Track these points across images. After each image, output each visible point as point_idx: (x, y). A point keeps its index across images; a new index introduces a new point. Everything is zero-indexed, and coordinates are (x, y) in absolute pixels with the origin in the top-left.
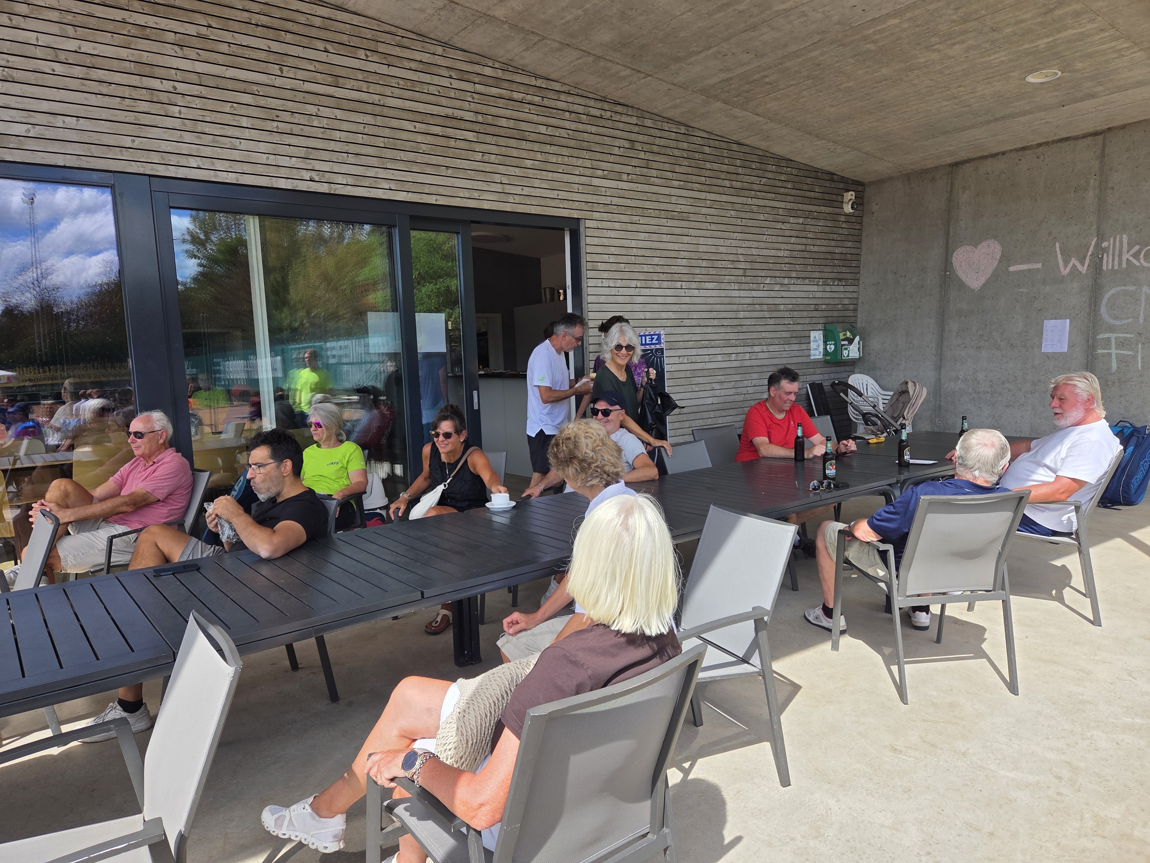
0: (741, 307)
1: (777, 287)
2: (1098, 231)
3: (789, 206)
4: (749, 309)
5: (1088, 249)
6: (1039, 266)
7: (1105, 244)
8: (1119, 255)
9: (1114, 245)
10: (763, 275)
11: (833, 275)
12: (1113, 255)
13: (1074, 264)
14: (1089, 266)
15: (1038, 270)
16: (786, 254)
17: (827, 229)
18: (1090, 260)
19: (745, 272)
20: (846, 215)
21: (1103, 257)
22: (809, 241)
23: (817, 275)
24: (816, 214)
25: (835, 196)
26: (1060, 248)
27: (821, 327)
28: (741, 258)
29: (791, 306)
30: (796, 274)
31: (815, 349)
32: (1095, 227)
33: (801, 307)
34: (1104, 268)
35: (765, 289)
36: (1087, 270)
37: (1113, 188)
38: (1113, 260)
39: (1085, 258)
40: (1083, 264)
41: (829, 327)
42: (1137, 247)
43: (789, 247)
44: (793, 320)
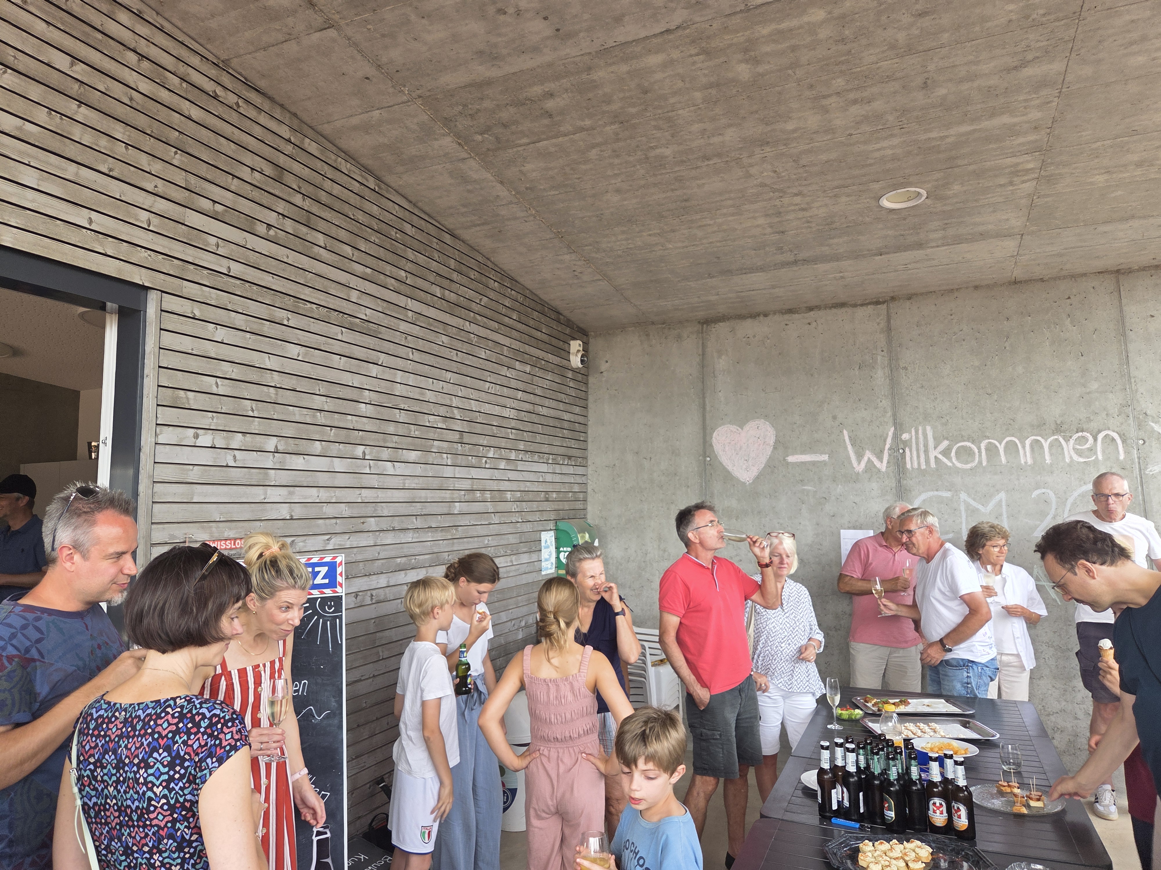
0: (456, 494)
1: (502, 465)
2: (895, 420)
3: (516, 345)
4: (467, 498)
5: (885, 441)
6: (825, 457)
7: (905, 436)
8: (925, 451)
9: (917, 438)
10: (485, 443)
11: (562, 451)
12: (918, 450)
13: (869, 459)
14: (888, 462)
15: (824, 463)
16: (512, 414)
17: (555, 386)
18: (890, 455)
19: (461, 437)
20: (573, 370)
21: (904, 451)
22: (537, 400)
23: (546, 449)
24: (543, 362)
25: (561, 343)
26: (850, 437)
27: (551, 525)
28: (457, 414)
29: (518, 494)
30: (524, 445)
31: (546, 560)
32: (890, 414)
33: (531, 496)
34: (909, 466)
35: (487, 466)
36: (887, 467)
37: (905, 368)
38: (918, 457)
39: (882, 451)
40: (881, 459)
41: (562, 525)
42: (945, 443)
43: (515, 404)
44: (522, 516)
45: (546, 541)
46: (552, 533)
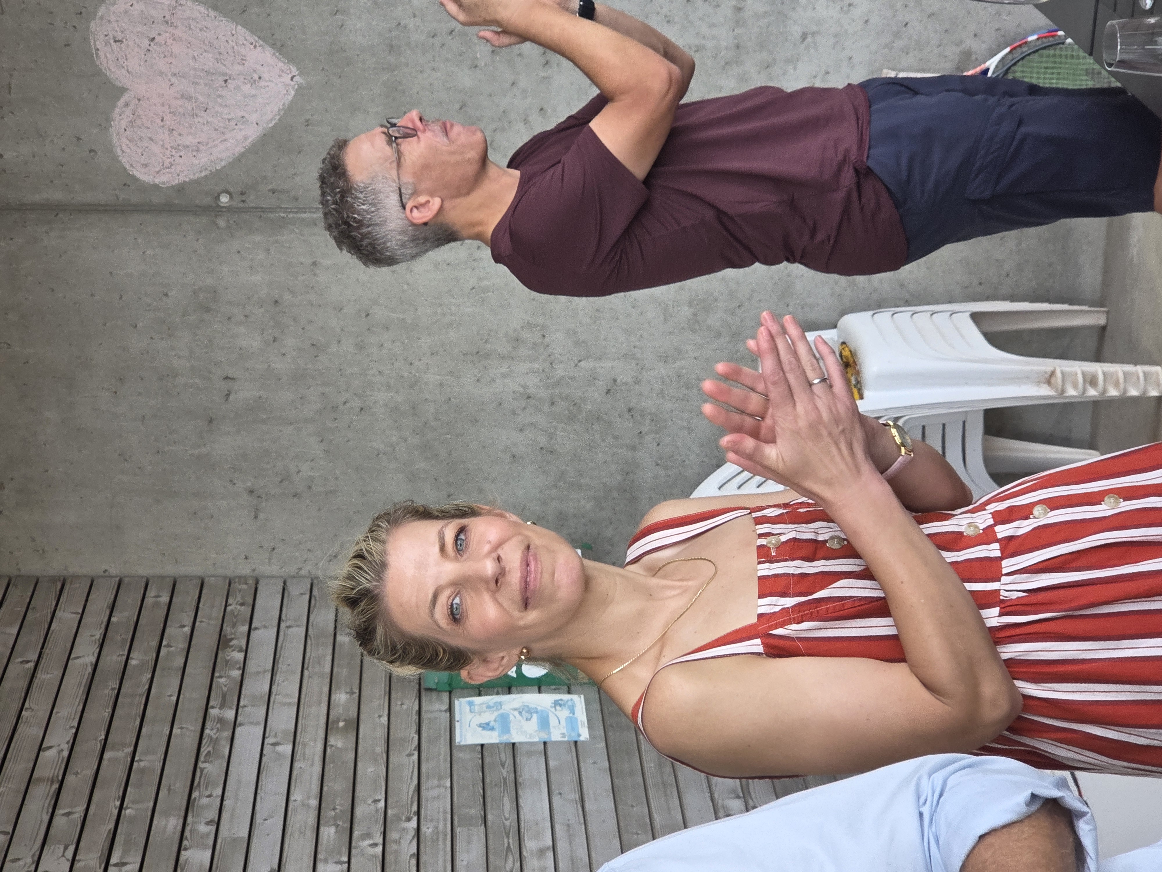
23: (187, 730)
27: (434, 707)
31: (544, 723)
33: (338, 786)
44: (398, 818)
45: (486, 726)
46: (461, 704)
